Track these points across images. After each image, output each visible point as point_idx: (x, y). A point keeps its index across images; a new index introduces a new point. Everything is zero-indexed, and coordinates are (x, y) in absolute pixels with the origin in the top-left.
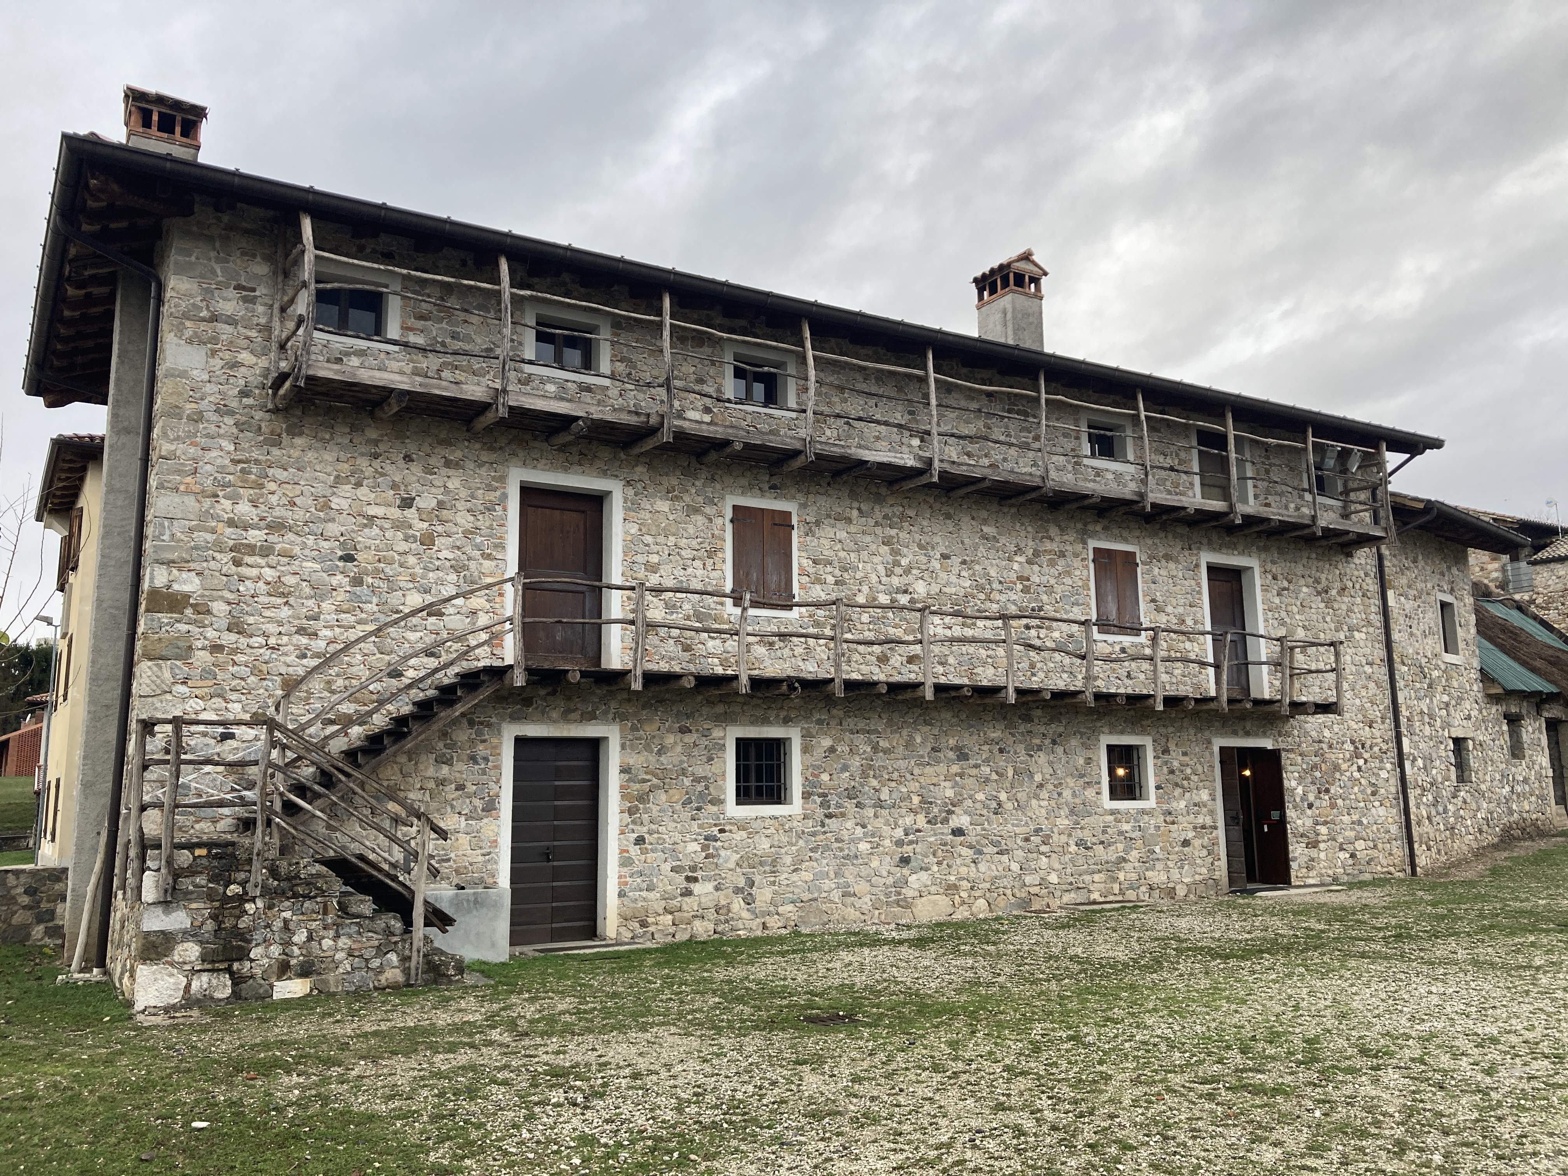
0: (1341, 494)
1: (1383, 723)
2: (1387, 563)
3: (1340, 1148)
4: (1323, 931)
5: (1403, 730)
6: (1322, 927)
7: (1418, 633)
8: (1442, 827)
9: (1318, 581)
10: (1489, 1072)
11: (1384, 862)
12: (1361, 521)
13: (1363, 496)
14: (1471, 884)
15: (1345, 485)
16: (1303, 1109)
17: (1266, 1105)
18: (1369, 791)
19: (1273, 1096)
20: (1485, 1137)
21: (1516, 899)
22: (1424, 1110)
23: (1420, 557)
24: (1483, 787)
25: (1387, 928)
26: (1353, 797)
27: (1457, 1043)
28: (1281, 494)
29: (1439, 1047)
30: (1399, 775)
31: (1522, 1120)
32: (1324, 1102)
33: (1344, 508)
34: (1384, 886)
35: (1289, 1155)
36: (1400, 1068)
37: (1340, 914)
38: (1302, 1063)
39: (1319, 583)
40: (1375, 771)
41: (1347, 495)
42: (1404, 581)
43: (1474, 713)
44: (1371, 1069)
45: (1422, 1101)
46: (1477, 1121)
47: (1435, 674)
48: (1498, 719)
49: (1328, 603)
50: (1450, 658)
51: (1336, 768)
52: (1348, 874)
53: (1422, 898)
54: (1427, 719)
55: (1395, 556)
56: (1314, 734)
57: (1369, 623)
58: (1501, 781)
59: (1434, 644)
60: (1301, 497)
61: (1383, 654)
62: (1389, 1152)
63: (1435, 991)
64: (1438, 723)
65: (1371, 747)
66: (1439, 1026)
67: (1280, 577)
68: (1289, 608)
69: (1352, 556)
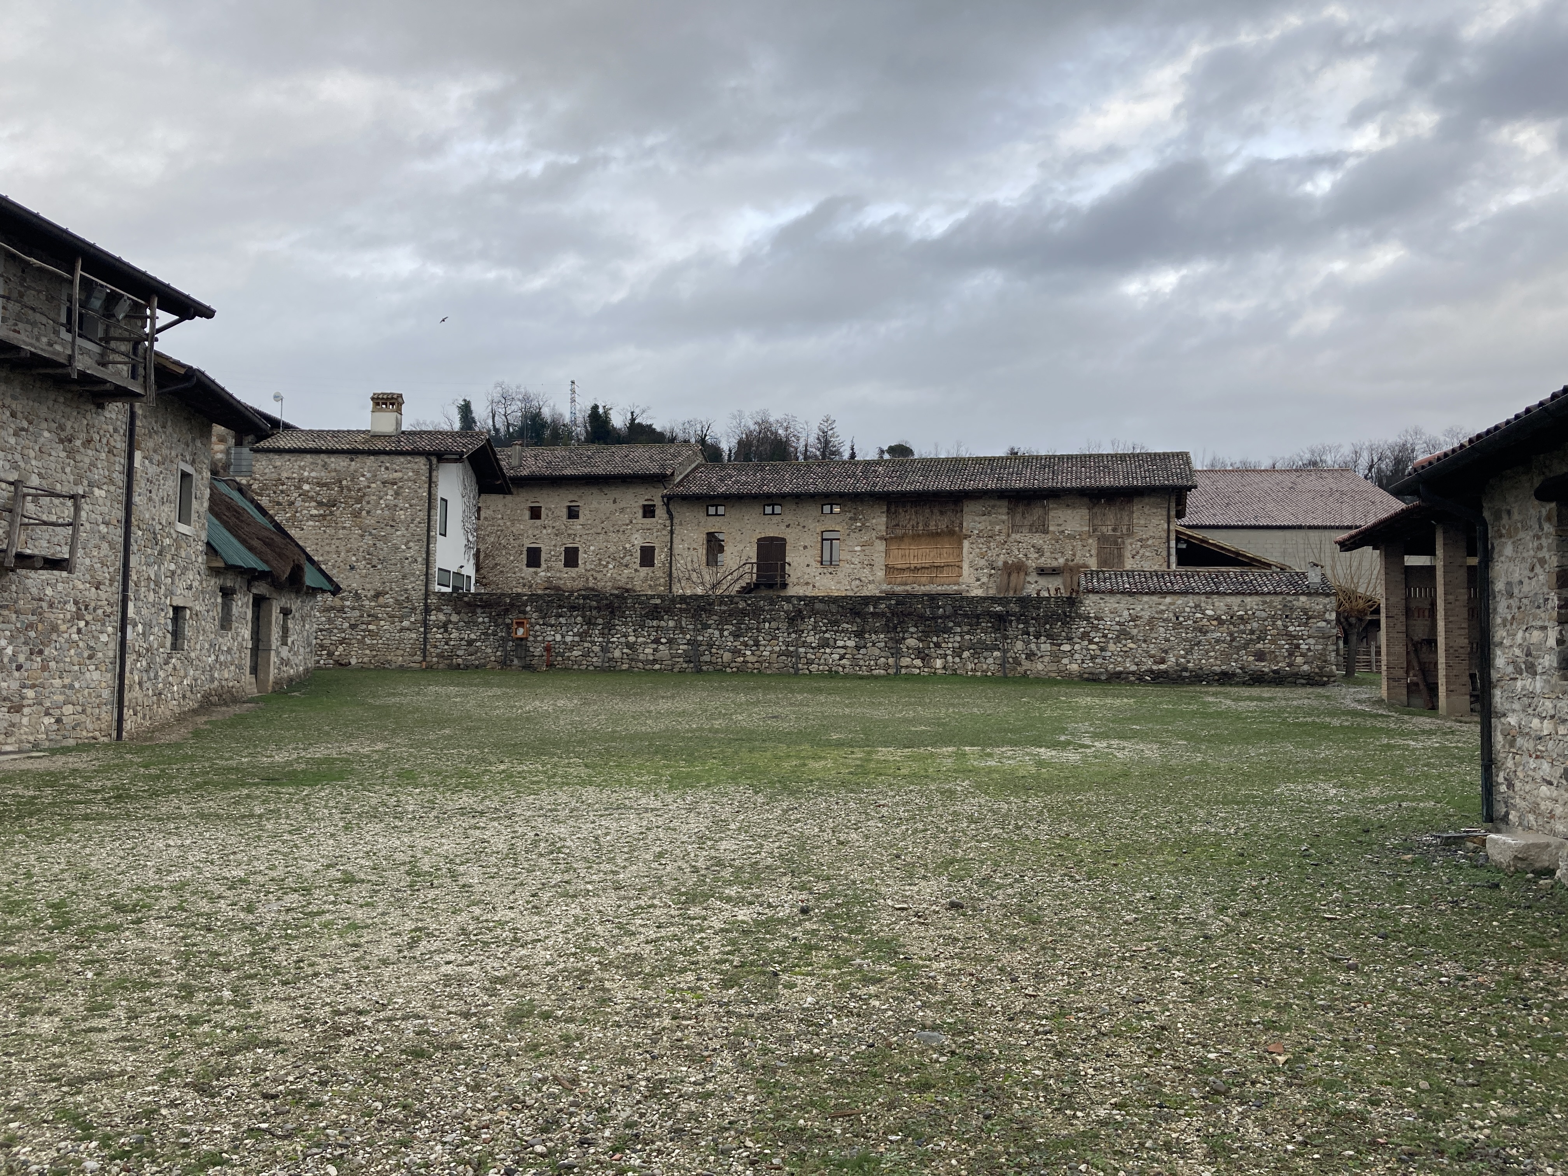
0: (101, 339)
1: (111, 585)
2: (138, 423)
3: (123, 1003)
4: (35, 797)
5: (131, 594)
6: (31, 793)
7: (157, 499)
8: (150, 692)
9: (62, 428)
10: (250, 909)
11: (90, 727)
12: (119, 373)
13: (124, 347)
14: (178, 746)
15: (107, 331)
16: (71, 973)
17: (27, 976)
18: (86, 655)
19: (34, 966)
20: (265, 968)
21: (221, 758)
22: (200, 952)
23: (169, 423)
24: (193, 655)
25: (103, 790)
26: (68, 659)
27: (208, 888)
28: (34, 324)
29: (193, 893)
30: (119, 639)
31: (293, 947)
32: (92, 962)
33: (102, 355)
34: (88, 751)
35: (68, 1022)
36: (162, 918)
37: (50, 779)
38: (55, 928)
39: (63, 430)
40: (96, 634)
41: (107, 342)
42: (151, 444)
43: (196, 584)
44: (133, 923)
45: (194, 945)
46: (253, 954)
47: (167, 541)
48: (214, 592)
49: (71, 453)
50: (182, 528)
51: (55, 628)
52: (51, 740)
53: (131, 761)
54: (152, 586)
55: (145, 417)
56: (34, 591)
57: (112, 481)
58: (209, 651)
59: (169, 512)
60: (56, 333)
61: (121, 514)
62: (177, 997)
63: (172, 844)
64: (162, 591)
65: (95, 610)
66: (188, 874)
67: (19, 415)
68: (26, 452)
69: (103, 408)
